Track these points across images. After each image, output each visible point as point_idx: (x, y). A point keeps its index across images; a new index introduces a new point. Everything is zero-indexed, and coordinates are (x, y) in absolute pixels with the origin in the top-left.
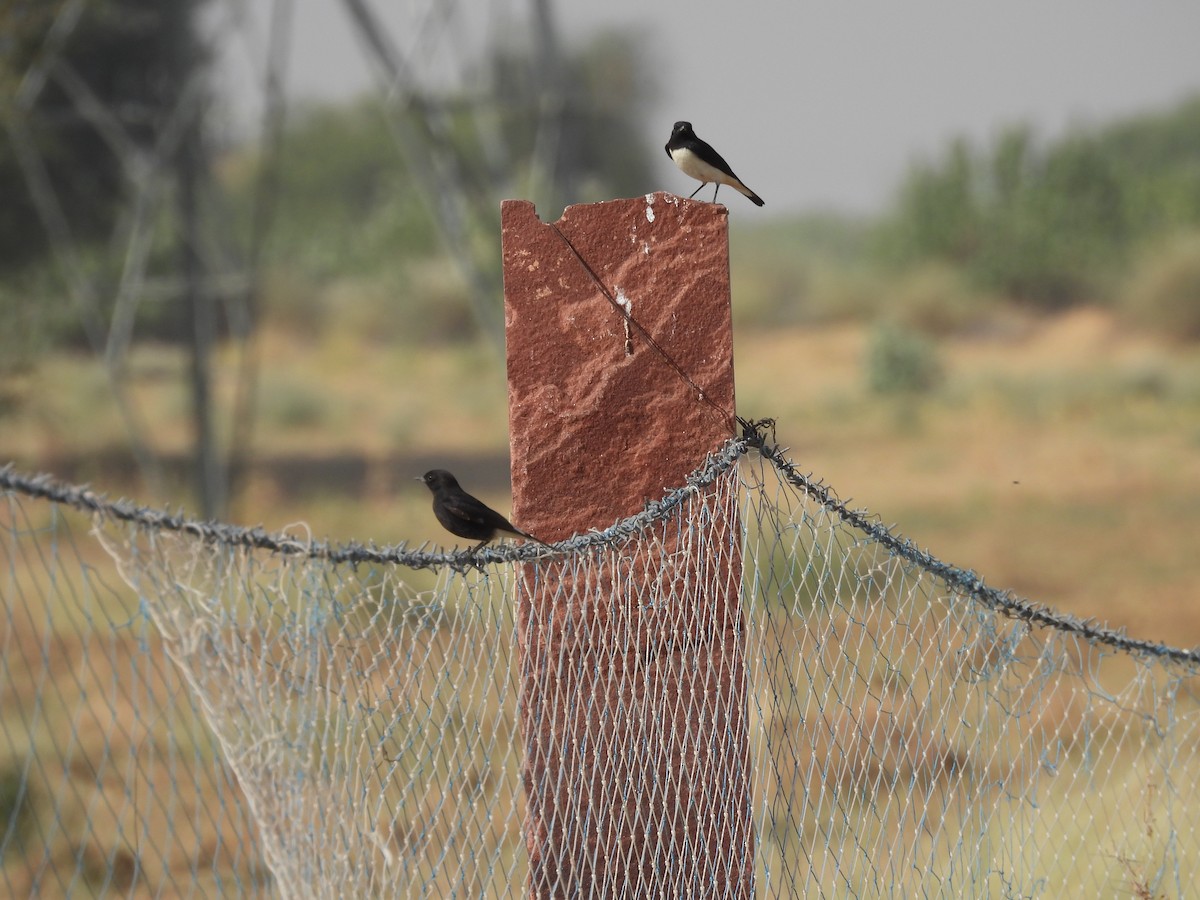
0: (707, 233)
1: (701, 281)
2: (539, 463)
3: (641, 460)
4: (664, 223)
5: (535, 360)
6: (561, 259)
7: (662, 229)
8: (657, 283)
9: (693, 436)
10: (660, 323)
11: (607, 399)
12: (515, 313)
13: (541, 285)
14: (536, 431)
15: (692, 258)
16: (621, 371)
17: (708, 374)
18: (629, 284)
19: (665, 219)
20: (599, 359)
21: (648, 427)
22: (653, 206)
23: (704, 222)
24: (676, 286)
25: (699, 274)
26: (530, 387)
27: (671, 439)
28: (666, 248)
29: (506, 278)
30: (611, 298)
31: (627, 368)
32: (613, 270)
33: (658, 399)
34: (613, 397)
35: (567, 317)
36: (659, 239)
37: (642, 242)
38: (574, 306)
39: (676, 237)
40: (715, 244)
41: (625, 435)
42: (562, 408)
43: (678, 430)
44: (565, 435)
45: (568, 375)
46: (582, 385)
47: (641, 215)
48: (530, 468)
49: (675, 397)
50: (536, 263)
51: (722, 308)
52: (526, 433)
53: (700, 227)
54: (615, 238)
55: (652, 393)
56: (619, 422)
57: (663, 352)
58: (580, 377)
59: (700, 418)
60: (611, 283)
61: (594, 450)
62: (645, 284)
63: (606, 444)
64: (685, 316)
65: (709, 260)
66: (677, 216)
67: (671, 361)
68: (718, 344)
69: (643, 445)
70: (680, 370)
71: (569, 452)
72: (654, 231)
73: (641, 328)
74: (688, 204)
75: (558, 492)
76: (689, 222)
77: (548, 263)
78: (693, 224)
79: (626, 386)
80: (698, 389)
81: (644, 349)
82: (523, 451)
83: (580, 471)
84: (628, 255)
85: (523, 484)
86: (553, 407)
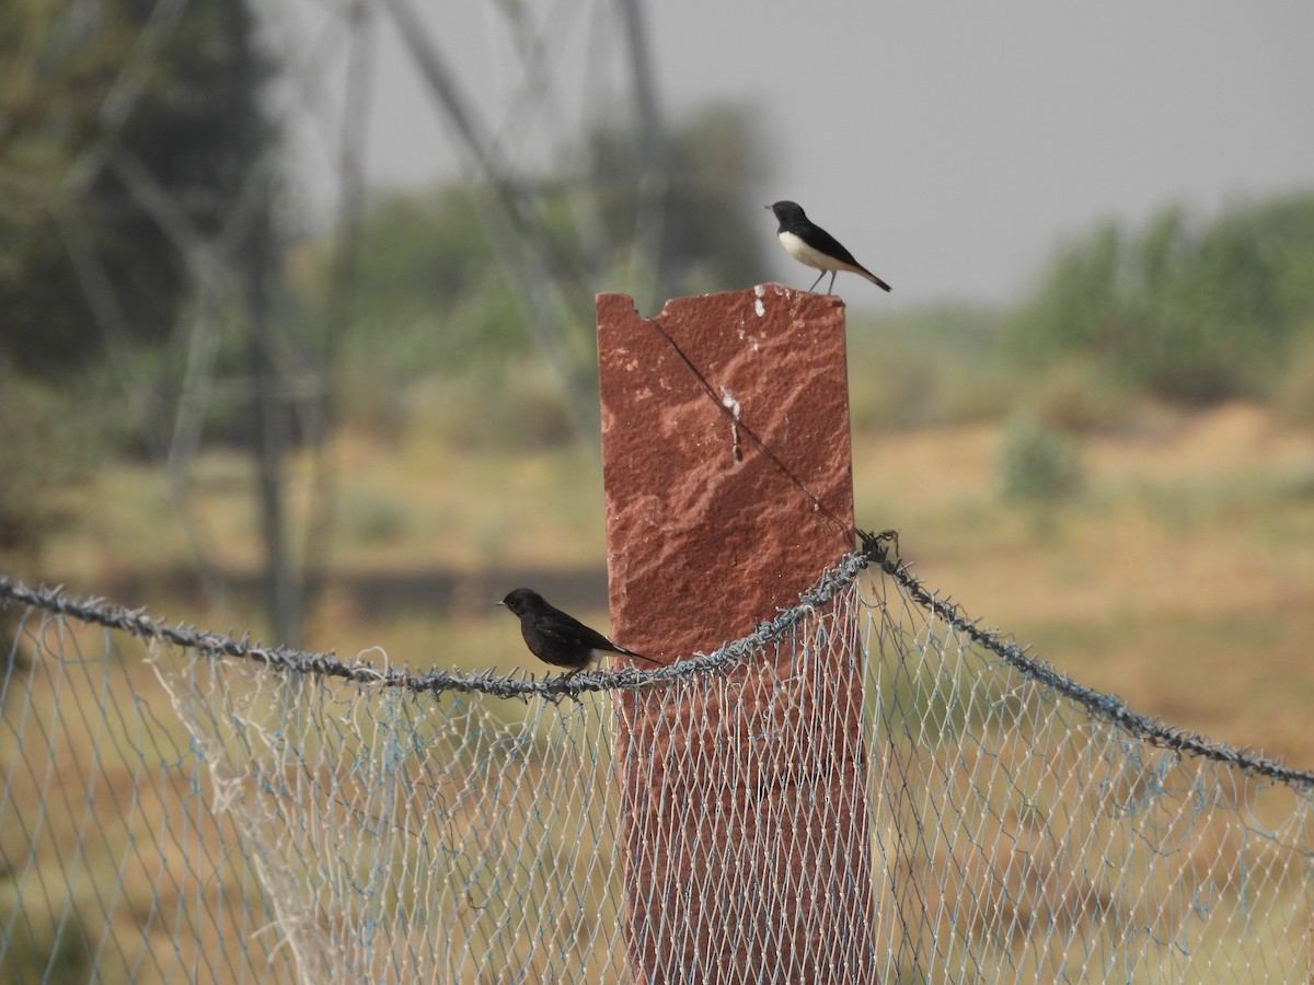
0: (821, 328)
1: (816, 380)
2: (640, 580)
3: (751, 577)
4: (775, 317)
5: (634, 468)
6: (662, 358)
7: (772, 324)
8: (768, 383)
9: (809, 550)
10: (772, 426)
11: (715, 510)
12: (612, 418)
13: (640, 386)
14: (636, 546)
15: (806, 355)
16: (728, 479)
17: (824, 483)
18: (737, 385)
19: (776, 312)
20: (704, 467)
21: (758, 541)
22: (762, 299)
23: (818, 316)
24: (788, 386)
25: (813, 373)
26: (629, 498)
27: (784, 554)
28: (777, 344)
29: (602, 378)
30: (718, 400)
31: (735, 476)
32: (719, 370)
33: (769, 510)
34: (720, 509)
35: (670, 421)
36: (770, 335)
37: (750, 338)
38: (677, 408)
39: (789, 333)
40: (830, 340)
41: (734, 549)
42: (664, 520)
43: (791, 544)
44: (667, 550)
45: (671, 485)
46: (686, 496)
47: (750, 308)
48: (629, 587)
49: (788, 508)
50: (635, 363)
51: (840, 409)
52: (625, 548)
53: (814, 322)
54: (721, 334)
55: (763, 504)
56: (727, 535)
57: (775, 459)
58: (683, 487)
59: (816, 530)
60: (717, 383)
61: (700, 566)
62: (754, 384)
63: (713, 560)
64: (799, 419)
65: (824, 358)
66: (789, 310)
67: (784, 469)
68: (835, 449)
69: (754, 560)
70: (794, 478)
71: (672, 569)
72: (764, 326)
73: (750, 433)
74: (801, 296)
75: (661, 613)
76: (802, 316)
77: (648, 362)
78: (807, 318)
79: (734, 496)
80: (813, 498)
81: (754, 455)
82: (622, 568)
83: (685, 589)
84: (735, 353)
85: (622, 605)
86: (655, 520)
